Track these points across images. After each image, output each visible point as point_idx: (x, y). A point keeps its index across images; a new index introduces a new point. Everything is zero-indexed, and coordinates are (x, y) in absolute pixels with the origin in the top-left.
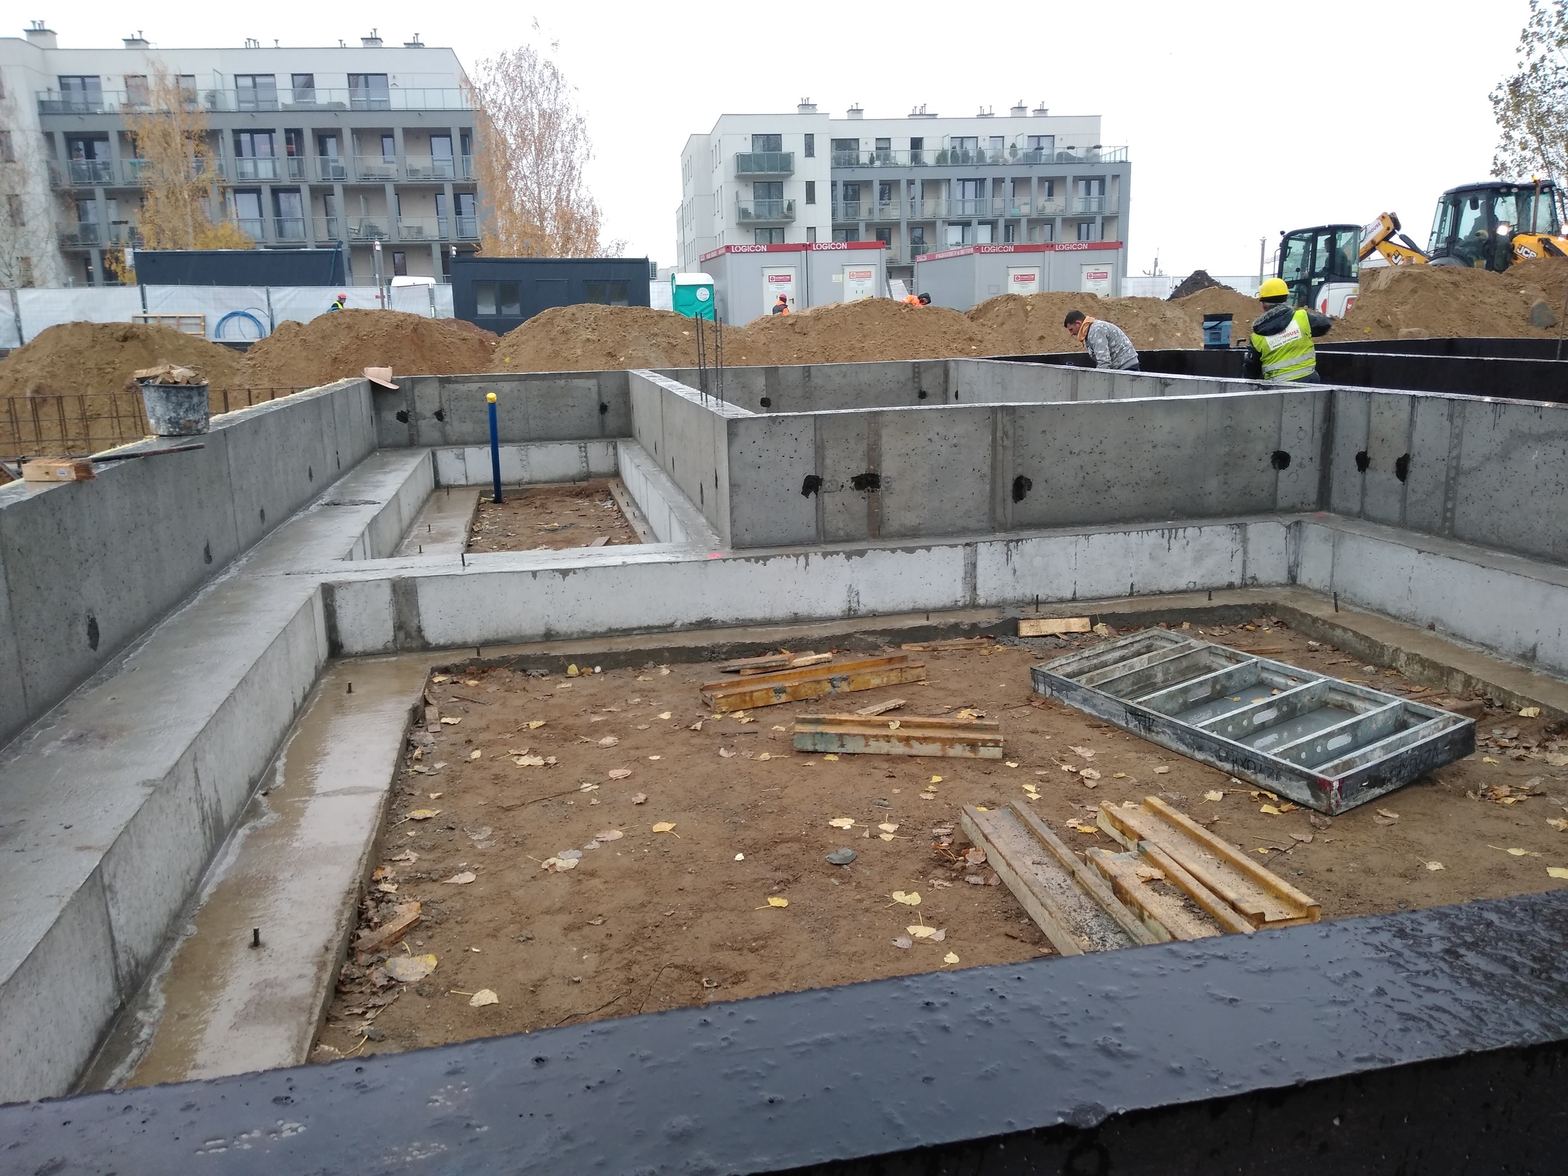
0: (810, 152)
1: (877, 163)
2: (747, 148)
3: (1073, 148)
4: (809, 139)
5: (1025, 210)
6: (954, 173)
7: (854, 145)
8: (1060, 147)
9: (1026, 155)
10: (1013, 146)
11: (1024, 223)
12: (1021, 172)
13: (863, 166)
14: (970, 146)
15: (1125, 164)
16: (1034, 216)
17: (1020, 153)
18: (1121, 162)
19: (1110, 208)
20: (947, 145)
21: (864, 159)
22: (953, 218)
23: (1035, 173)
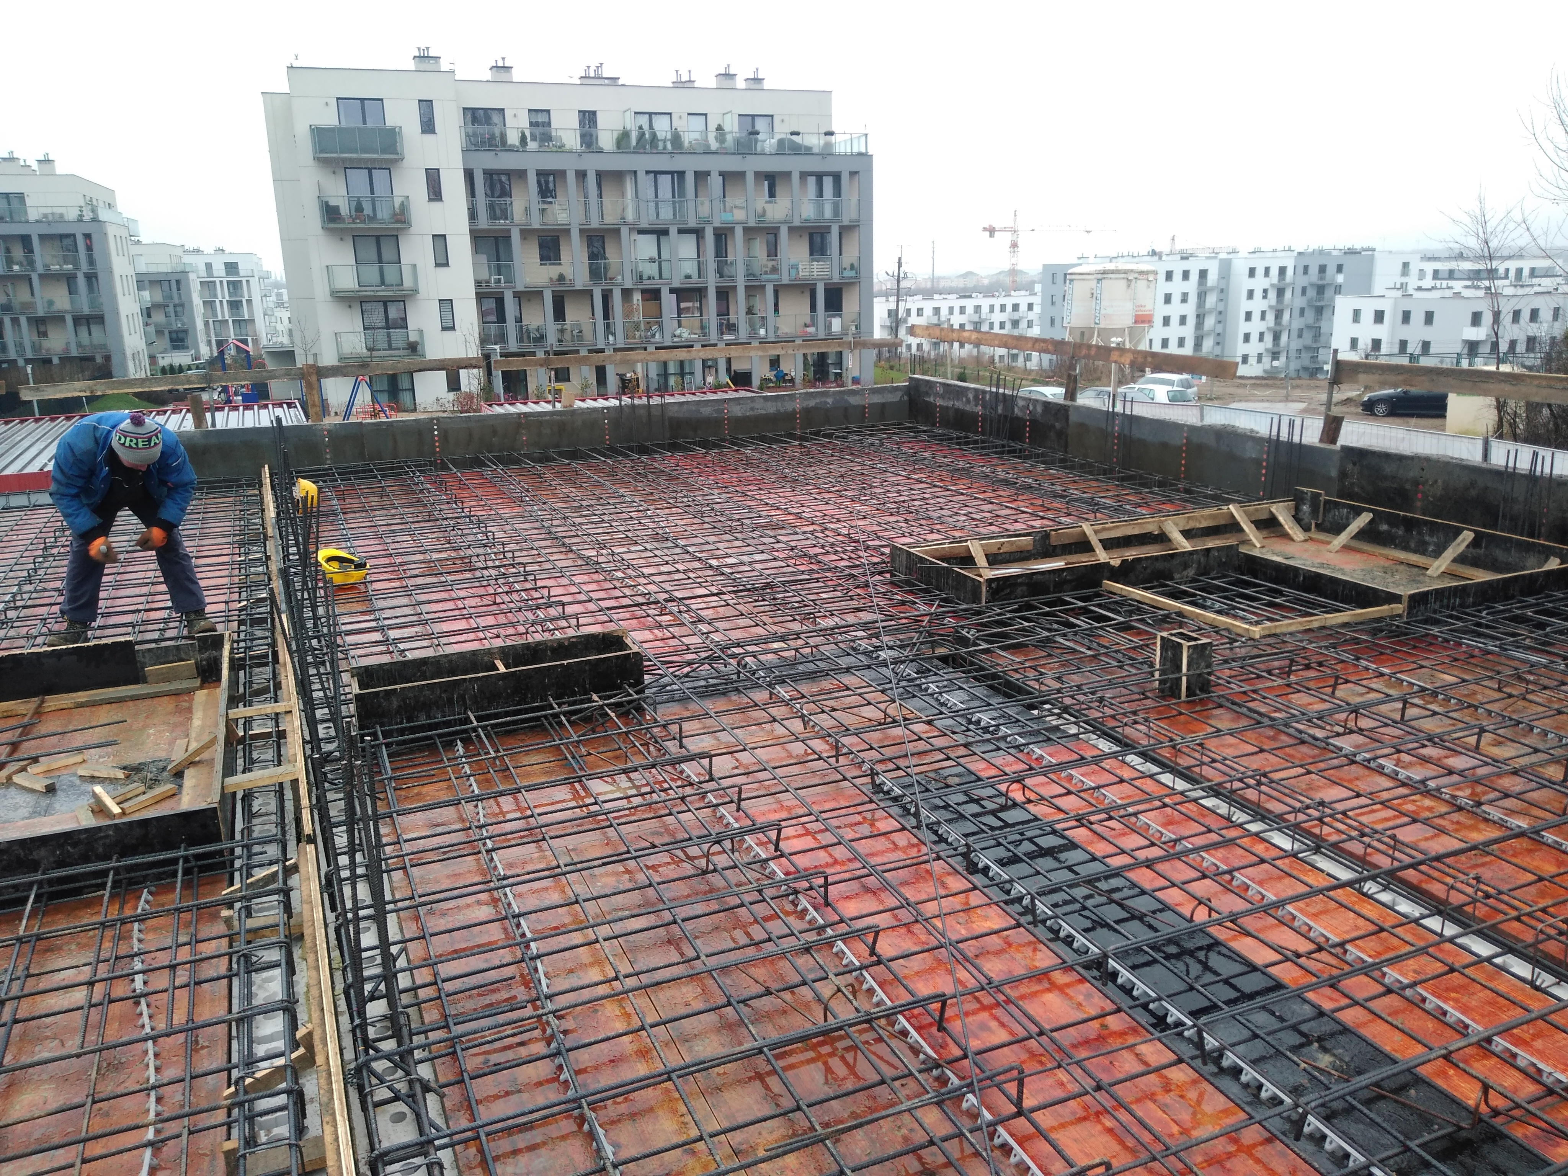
0: (428, 126)
1: (532, 145)
2: (329, 118)
3: (798, 134)
4: (426, 106)
5: (739, 215)
6: (643, 162)
7: (496, 118)
8: (782, 131)
9: (738, 142)
10: (719, 128)
11: (739, 231)
12: (732, 164)
13: (512, 149)
14: (662, 126)
15: (865, 157)
16: (752, 223)
17: (729, 138)
18: (860, 154)
19: (848, 216)
20: (631, 124)
21: (513, 139)
22: (644, 225)
23: (751, 165)
